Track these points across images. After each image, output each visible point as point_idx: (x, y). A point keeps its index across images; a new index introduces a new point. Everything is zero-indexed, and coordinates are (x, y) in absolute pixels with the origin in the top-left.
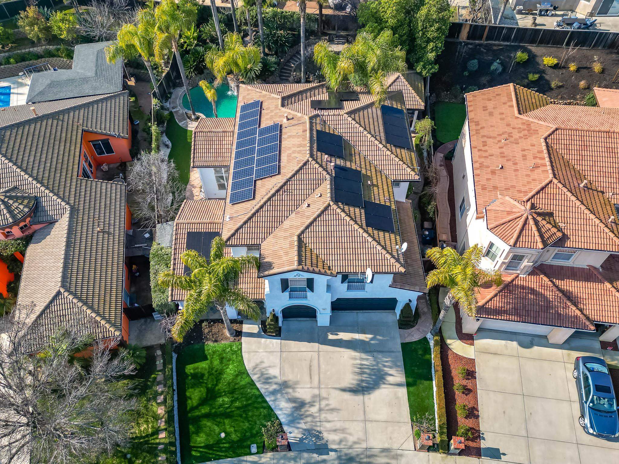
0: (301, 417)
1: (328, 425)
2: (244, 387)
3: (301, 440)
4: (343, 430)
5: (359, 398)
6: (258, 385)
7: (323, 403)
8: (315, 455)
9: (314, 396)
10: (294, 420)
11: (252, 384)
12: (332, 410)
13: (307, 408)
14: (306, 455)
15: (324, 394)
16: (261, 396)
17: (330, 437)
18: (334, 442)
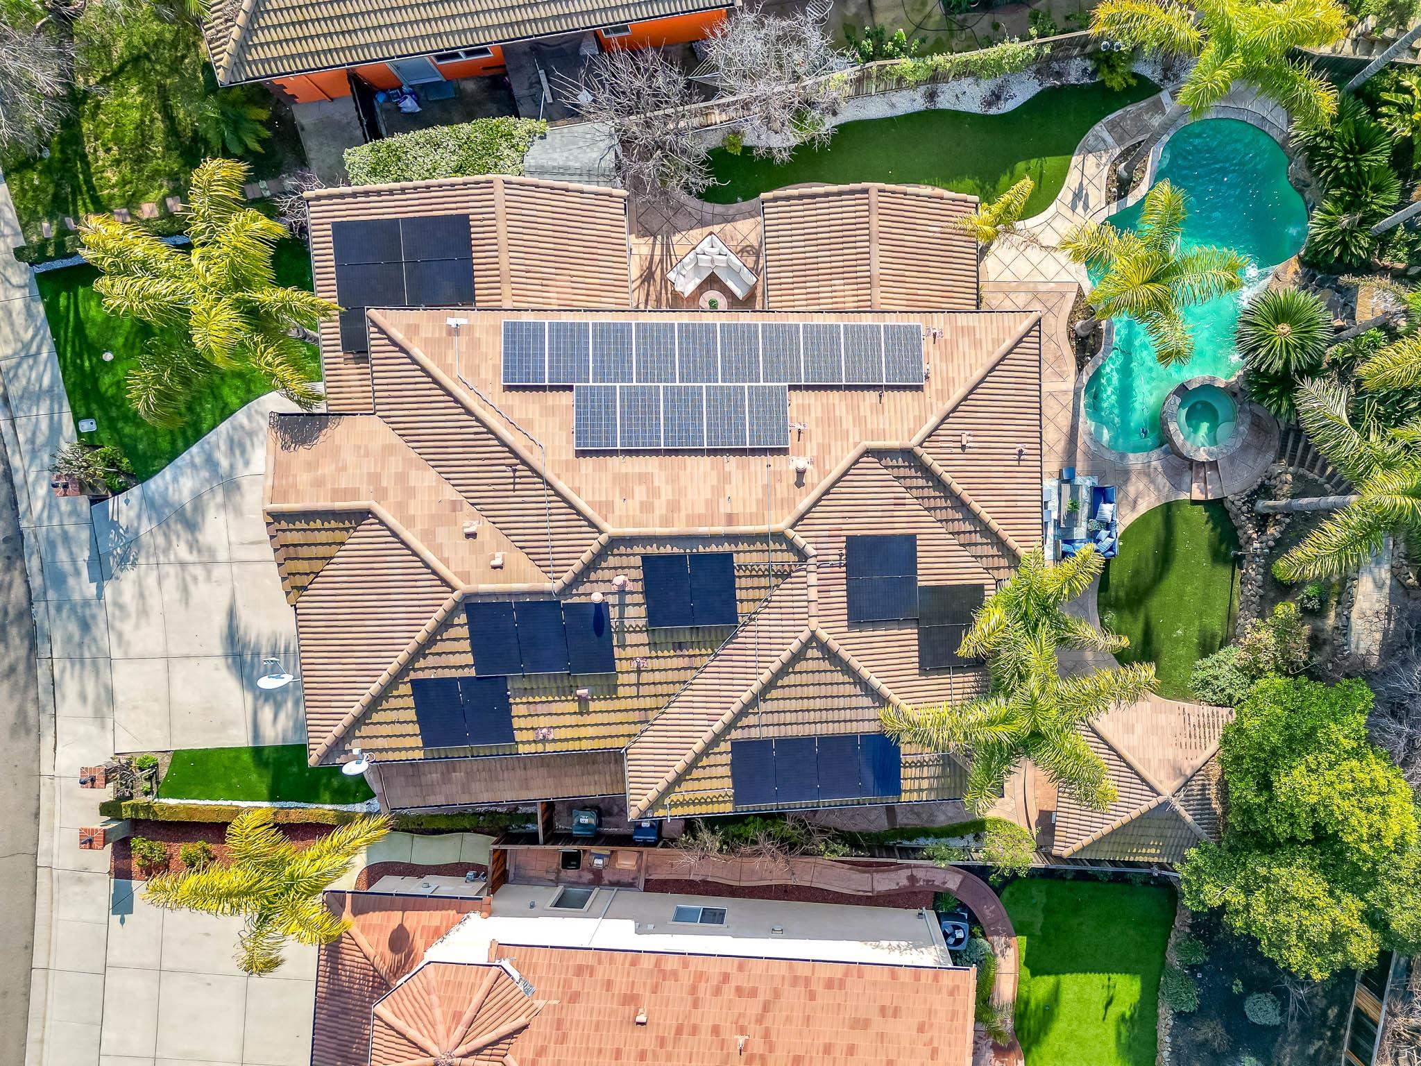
0: (163, 523)
1: (151, 580)
2: (216, 397)
3: (115, 525)
4: (144, 612)
5: (217, 646)
6: (224, 427)
7: (199, 571)
8: (86, 554)
9: (211, 551)
10: (151, 505)
11: (226, 413)
12: (185, 590)
13: (185, 535)
14: (85, 535)
15: (219, 572)
16: (199, 435)
17: (127, 584)
18: (118, 592)
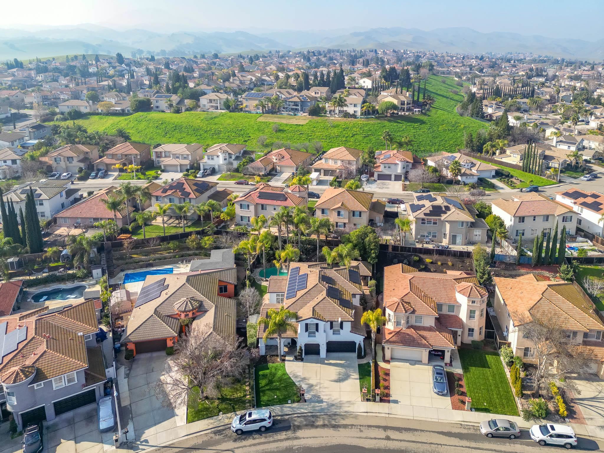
0: (312, 390)
1: (323, 393)
2: (286, 379)
3: (311, 398)
4: (330, 395)
5: (338, 384)
6: (292, 378)
7: (321, 385)
8: (317, 404)
9: (318, 383)
10: (308, 392)
11: (290, 378)
12: (326, 388)
13: (314, 387)
14: (313, 404)
15: (322, 382)
16: (294, 382)
17: (324, 398)
18: (325, 399)
